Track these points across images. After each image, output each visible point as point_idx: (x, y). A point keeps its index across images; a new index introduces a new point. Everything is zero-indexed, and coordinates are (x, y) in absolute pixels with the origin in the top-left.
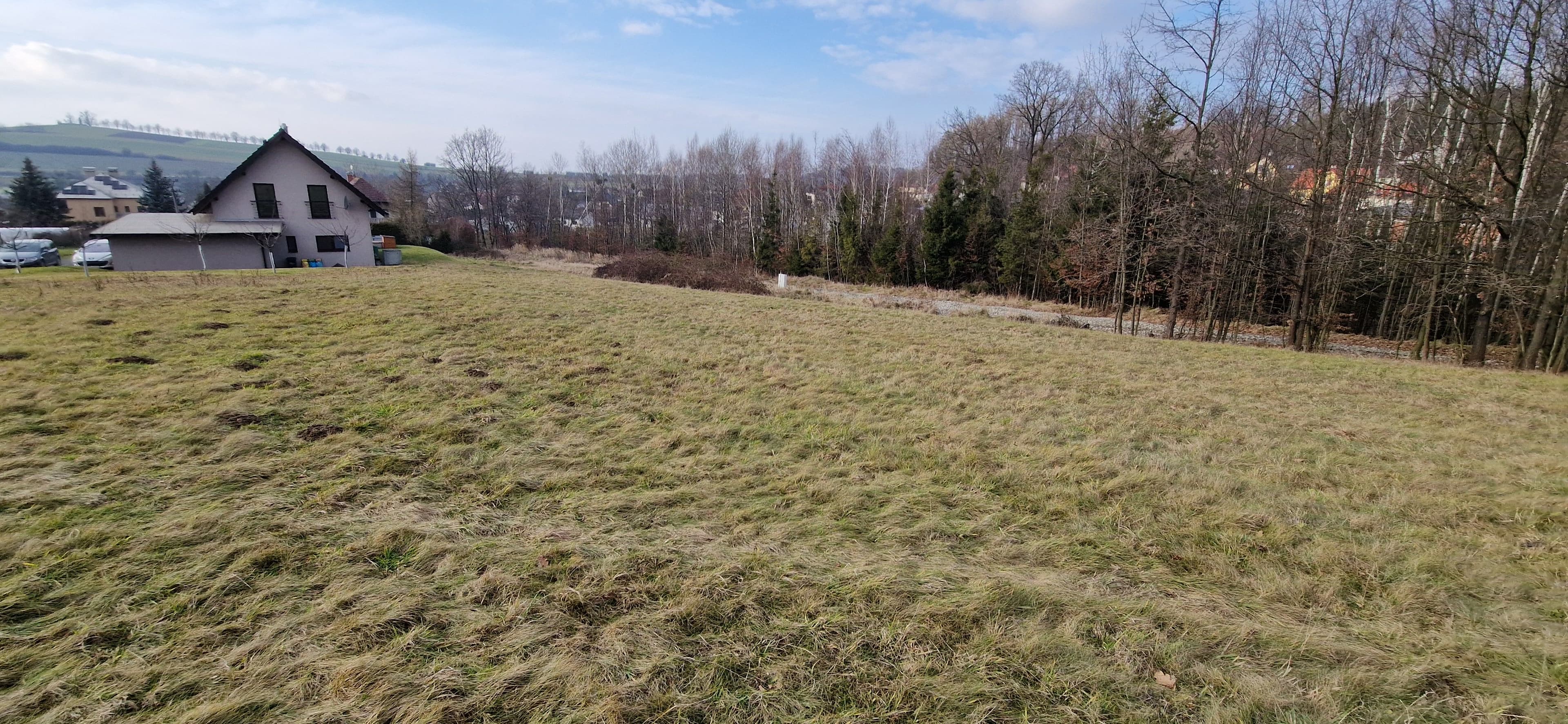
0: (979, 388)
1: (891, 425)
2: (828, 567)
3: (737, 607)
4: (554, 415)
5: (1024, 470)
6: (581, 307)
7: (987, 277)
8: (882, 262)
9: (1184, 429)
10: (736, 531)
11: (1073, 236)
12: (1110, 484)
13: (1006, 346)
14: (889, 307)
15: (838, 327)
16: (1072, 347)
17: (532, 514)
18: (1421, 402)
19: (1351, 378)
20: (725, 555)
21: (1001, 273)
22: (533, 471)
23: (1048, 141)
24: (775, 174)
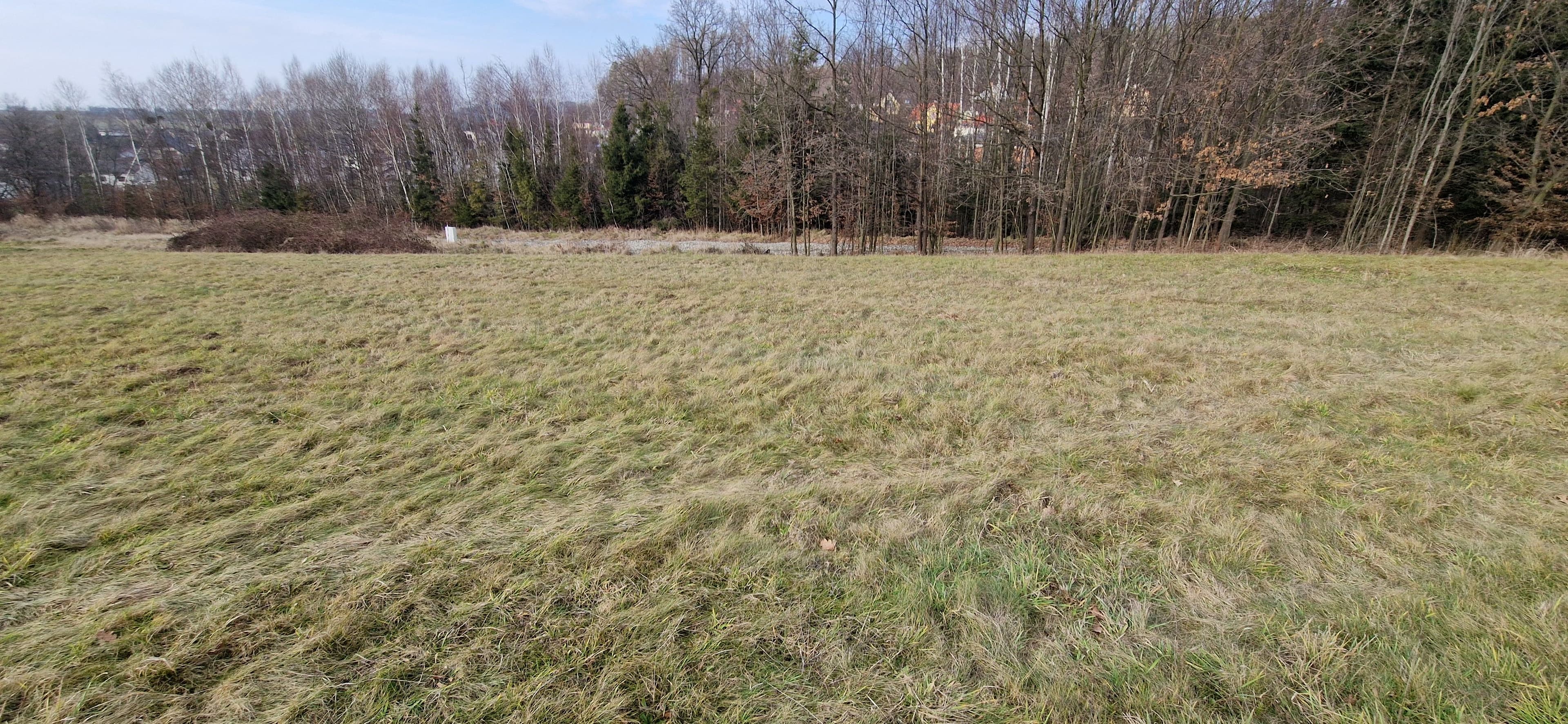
0: (670, 323)
1: (584, 373)
2: (515, 534)
3: (404, 608)
4: (107, 442)
5: (714, 393)
6: (148, 292)
7: (674, 212)
8: (566, 205)
9: (842, 331)
10: (400, 525)
11: (746, 168)
12: (786, 390)
13: (695, 278)
14: (580, 253)
15: (521, 280)
16: (754, 272)
17: (81, 580)
18: (998, 285)
19: (956, 272)
20: (387, 555)
21: (687, 208)
22: (77, 524)
23: (713, 75)
24: (417, 109)
